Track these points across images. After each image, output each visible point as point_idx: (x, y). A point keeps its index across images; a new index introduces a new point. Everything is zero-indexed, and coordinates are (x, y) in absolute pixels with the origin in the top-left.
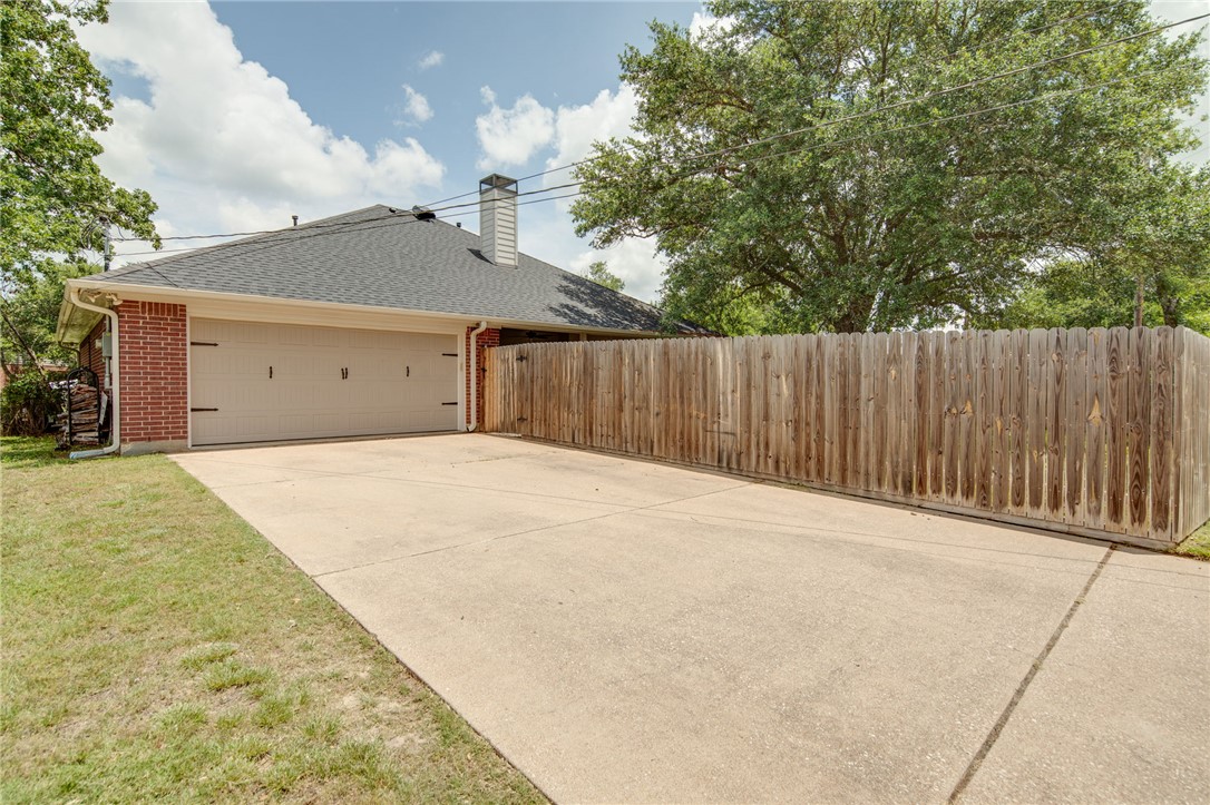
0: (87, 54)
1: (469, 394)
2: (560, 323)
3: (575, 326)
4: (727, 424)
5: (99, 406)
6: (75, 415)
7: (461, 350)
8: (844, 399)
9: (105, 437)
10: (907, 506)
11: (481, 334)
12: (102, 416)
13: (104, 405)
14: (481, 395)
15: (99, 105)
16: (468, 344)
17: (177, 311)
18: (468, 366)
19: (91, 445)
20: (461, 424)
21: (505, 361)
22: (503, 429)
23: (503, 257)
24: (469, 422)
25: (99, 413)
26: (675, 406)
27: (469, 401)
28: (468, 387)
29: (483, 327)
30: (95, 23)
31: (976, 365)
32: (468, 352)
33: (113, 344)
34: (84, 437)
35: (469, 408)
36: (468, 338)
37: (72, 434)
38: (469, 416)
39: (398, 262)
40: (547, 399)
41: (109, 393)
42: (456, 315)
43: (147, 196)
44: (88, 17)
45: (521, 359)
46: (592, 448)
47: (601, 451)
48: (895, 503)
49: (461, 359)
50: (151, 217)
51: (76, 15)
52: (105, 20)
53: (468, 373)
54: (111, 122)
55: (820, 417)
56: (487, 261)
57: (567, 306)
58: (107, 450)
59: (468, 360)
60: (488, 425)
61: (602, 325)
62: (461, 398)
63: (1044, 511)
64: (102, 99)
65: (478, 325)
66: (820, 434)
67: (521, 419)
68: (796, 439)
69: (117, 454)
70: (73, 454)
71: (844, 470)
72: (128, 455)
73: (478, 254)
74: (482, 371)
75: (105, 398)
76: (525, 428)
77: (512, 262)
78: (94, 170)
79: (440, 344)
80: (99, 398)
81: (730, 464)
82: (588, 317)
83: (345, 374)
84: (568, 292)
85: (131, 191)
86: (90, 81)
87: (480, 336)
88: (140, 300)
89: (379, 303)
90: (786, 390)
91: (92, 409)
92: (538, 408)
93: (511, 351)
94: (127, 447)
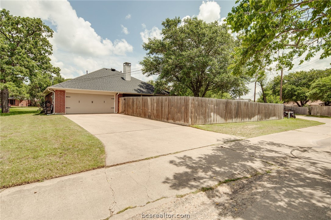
0: (48, 41)
1: (116, 106)
2: (136, 93)
3: (138, 93)
4: (149, 111)
5: (51, 107)
6: (47, 109)
7: (115, 98)
8: (161, 106)
9: (52, 112)
10: (167, 122)
11: (119, 95)
12: (52, 109)
13: (52, 107)
14: (118, 106)
15: (50, 50)
16: (116, 97)
17: (64, 92)
18: (116, 101)
19: (50, 113)
20: (115, 112)
21: (122, 100)
22: (122, 113)
23: (128, 78)
24: (116, 111)
25: (51, 108)
26: (144, 108)
27: (116, 108)
28: (116, 105)
29: (118, 94)
30: (50, 38)
31: (174, 101)
32: (116, 98)
33: (54, 97)
34: (48, 112)
35: (116, 109)
36: (116, 96)
37: (47, 112)
38: (116, 110)
39: (105, 81)
40: (128, 107)
41: (53, 105)
42: (113, 92)
43: (59, 68)
44: (49, 37)
45: (124, 100)
46: (134, 116)
47: (135, 116)
48: (166, 122)
49: (115, 99)
50: (59, 72)
51: (47, 36)
52: (52, 37)
53: (116, 102)
54: (52, 53)
55: (159, 109)
56: (124, 80)
57: (139, 89)
58: (53, 114)
59: (116, 100)
60: (119, 112)
61: (145, 93)
62: (115, 107)
63: (183, 123)
64: (51, 49)
65: (117, 93)
66: (159, 112)
67: (124, 111)
68: (157, 113)
69: (54, 114)
70: (47, 114)
71: (161, 117)
72: (56, 115)
73: (123, 78)
74: (119, 102)
75: (52, 106)
76: (124, 112)
77: (130, 80)
78: (49, 63)
79: (110, 96)
80: (51, 106)
81: (150, 117)
82: (142, 91)
83: (92, 102)
84: (140, 86)
85: (56, 67)
86: (49, 46)
87: (118, 95)
88: (58, 90)
89: (98, 90)
90: (156, 105)
91: (50, 108)
92: (126, 109)
93: (123, 98)
94: (56, 114)
